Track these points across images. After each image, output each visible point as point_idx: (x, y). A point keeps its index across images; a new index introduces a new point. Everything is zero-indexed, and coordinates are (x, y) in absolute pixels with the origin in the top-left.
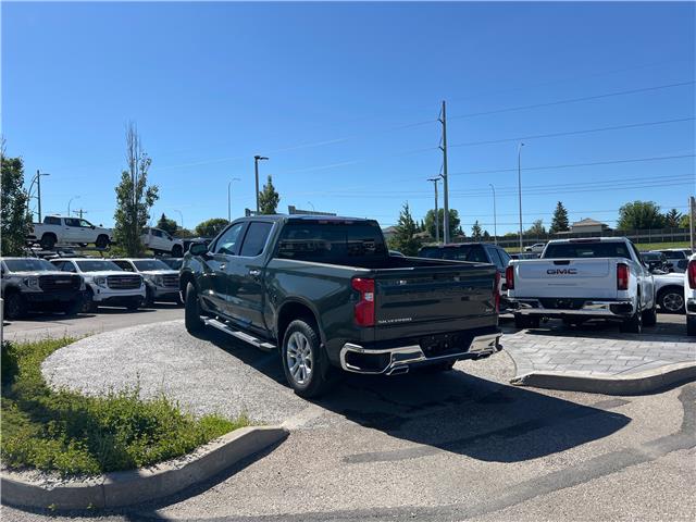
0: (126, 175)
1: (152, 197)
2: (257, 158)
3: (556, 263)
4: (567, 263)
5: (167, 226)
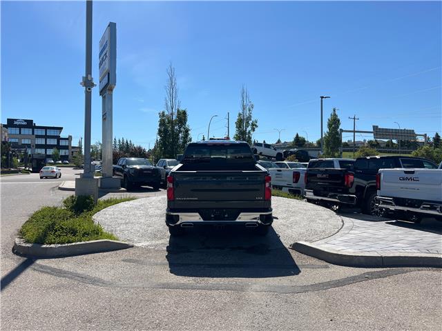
0: (240, 115)
1: (254, 126)
2: (322, 97)
3: (406, 172)
4: (413, 172)
5: (299, 141)
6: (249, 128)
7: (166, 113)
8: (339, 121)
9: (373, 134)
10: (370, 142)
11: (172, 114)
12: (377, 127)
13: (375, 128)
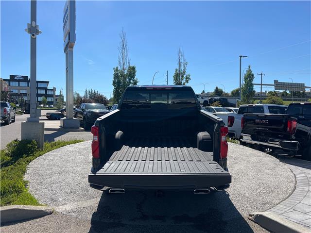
1: (188, 79)
2: (241, 57)
5: (218, 92)
6: (184, 81)
7: (119, 68)
8: (253, 75)
9: (274, 87)
10: (270, 92)
11: (124, 69)
12: (277, 81)
13: (276, 82)
